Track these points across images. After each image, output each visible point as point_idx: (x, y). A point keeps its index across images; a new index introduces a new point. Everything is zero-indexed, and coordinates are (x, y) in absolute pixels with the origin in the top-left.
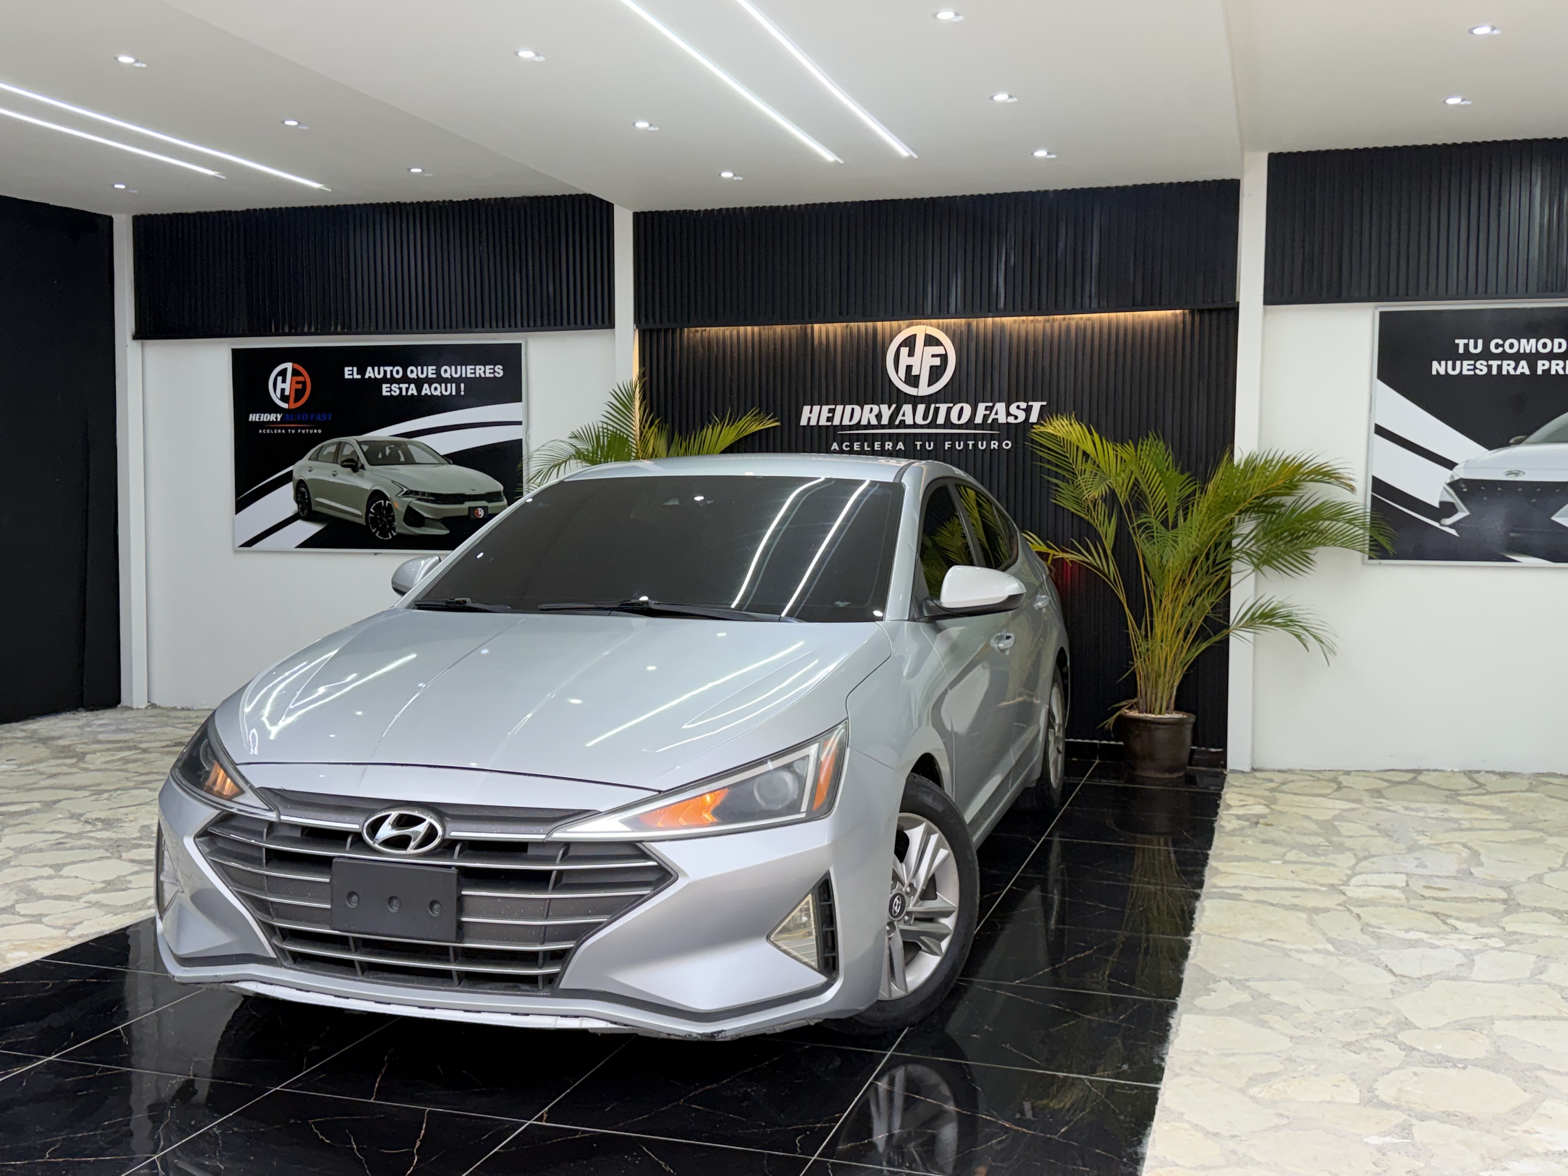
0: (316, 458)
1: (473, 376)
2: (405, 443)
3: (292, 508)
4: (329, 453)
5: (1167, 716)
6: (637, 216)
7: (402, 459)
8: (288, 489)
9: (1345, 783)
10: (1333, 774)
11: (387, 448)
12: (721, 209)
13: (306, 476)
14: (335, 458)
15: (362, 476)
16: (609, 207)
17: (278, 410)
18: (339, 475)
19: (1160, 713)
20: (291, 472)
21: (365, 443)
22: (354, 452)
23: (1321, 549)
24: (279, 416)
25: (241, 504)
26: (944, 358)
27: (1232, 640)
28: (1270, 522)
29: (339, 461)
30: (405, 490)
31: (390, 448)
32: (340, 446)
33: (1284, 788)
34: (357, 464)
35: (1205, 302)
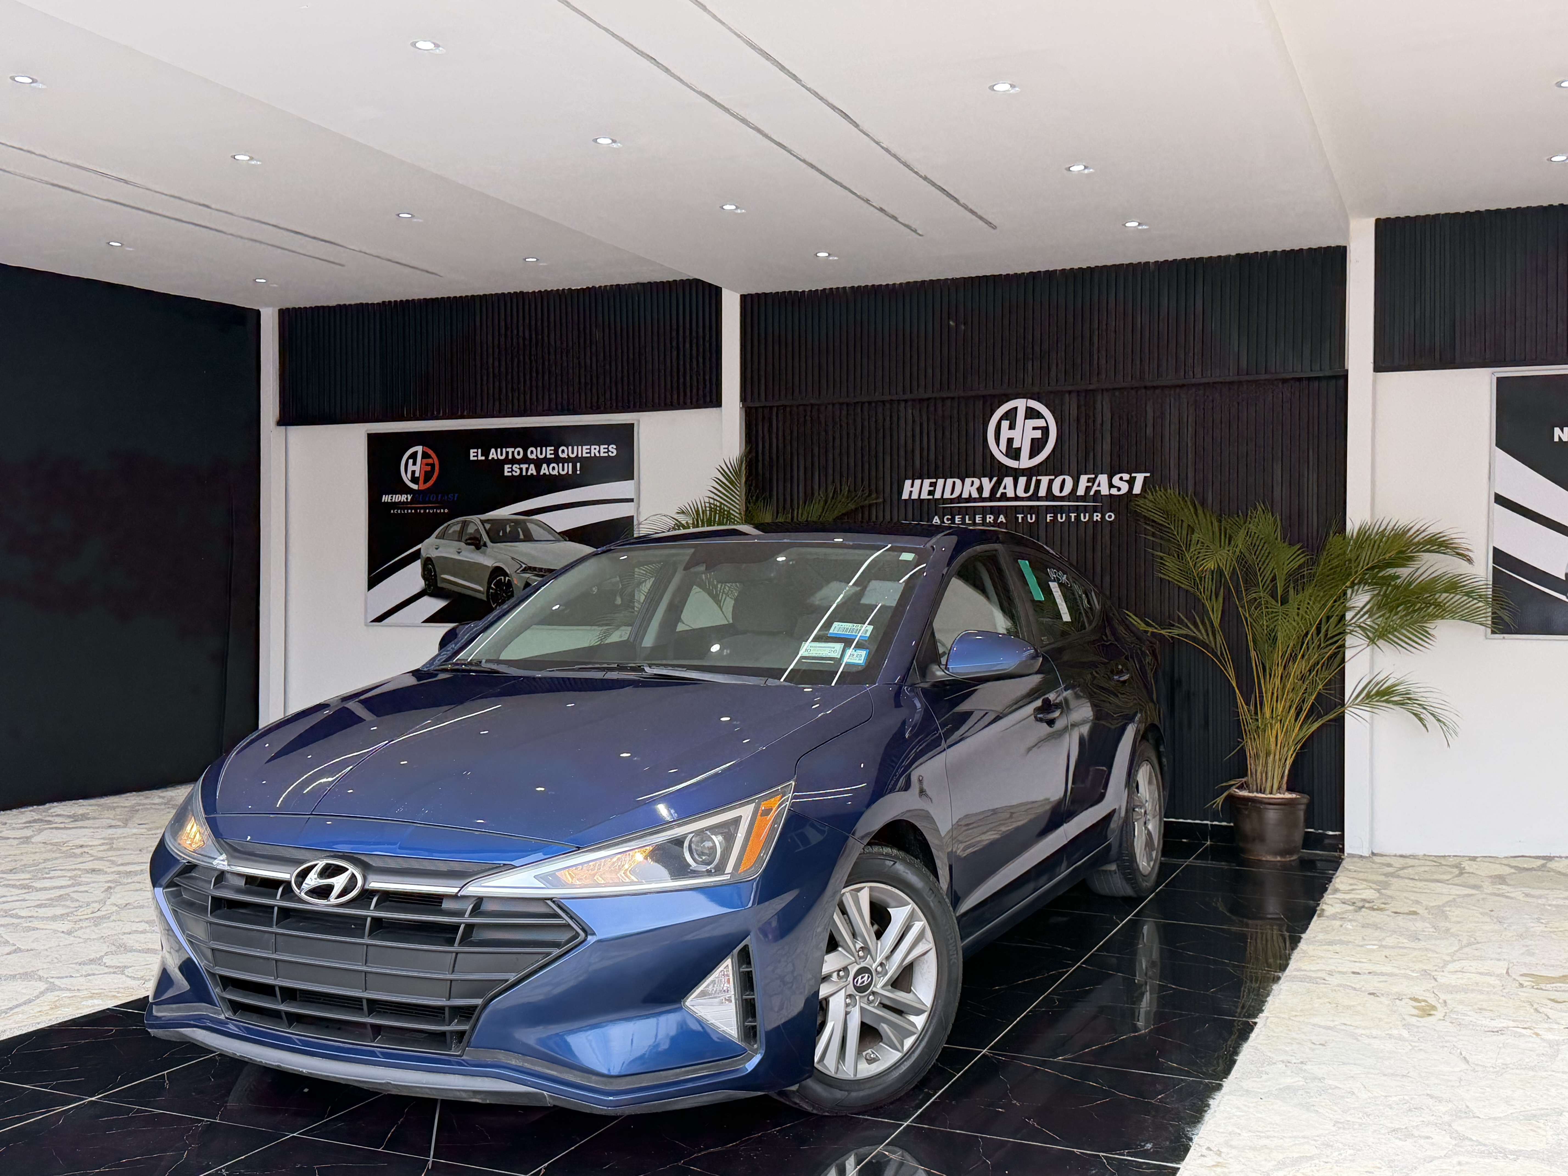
0: (441, 536)
1: (589, 455)
2: (524, 521)
3: (419, 584)
4: (454, 532)
5: (1279, 796)
6: (743, 298)
7: (522, 537)
8: (416, 567)
9: (1468, 869)
10: (1458, 860)
11: (508, 526)
12: (825, 289)
13: (433, 554)
14: (460, 536)
15: (484, 553)
16: (718, 291)
17: (409, 491)
18: (463, 553)
19: (1271, 793)
20: (420, 549)
21: (488, 521)
22: (477, 530)
23: (1439, 622)
24: (410, 497)
25: (373, 582)
26: (1045, 430)
27: (1346, 716)
28: (1385, 595)
29: (463, 540)
30: (524, 566)
31: (510, 527)
32: (465, 524)
33: (1401, 873)
34: (480, 541)
35: (1313, 370)
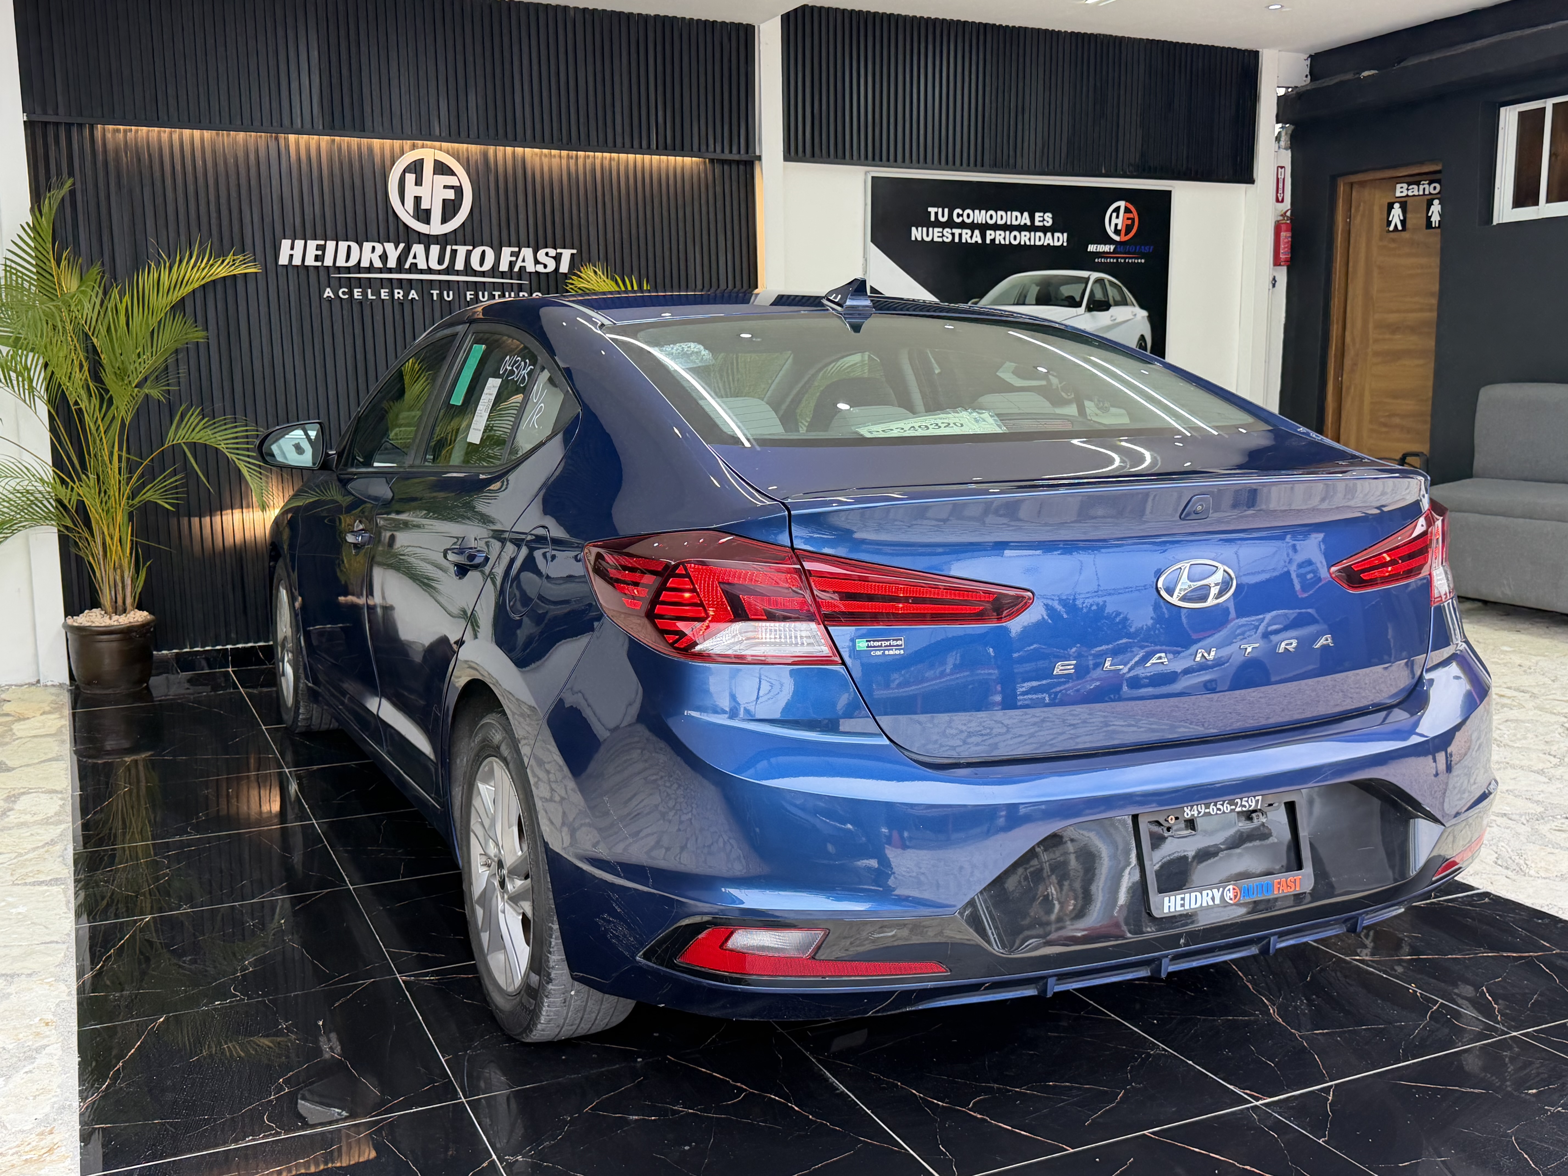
26: (459, 190)
35: (731, 152)
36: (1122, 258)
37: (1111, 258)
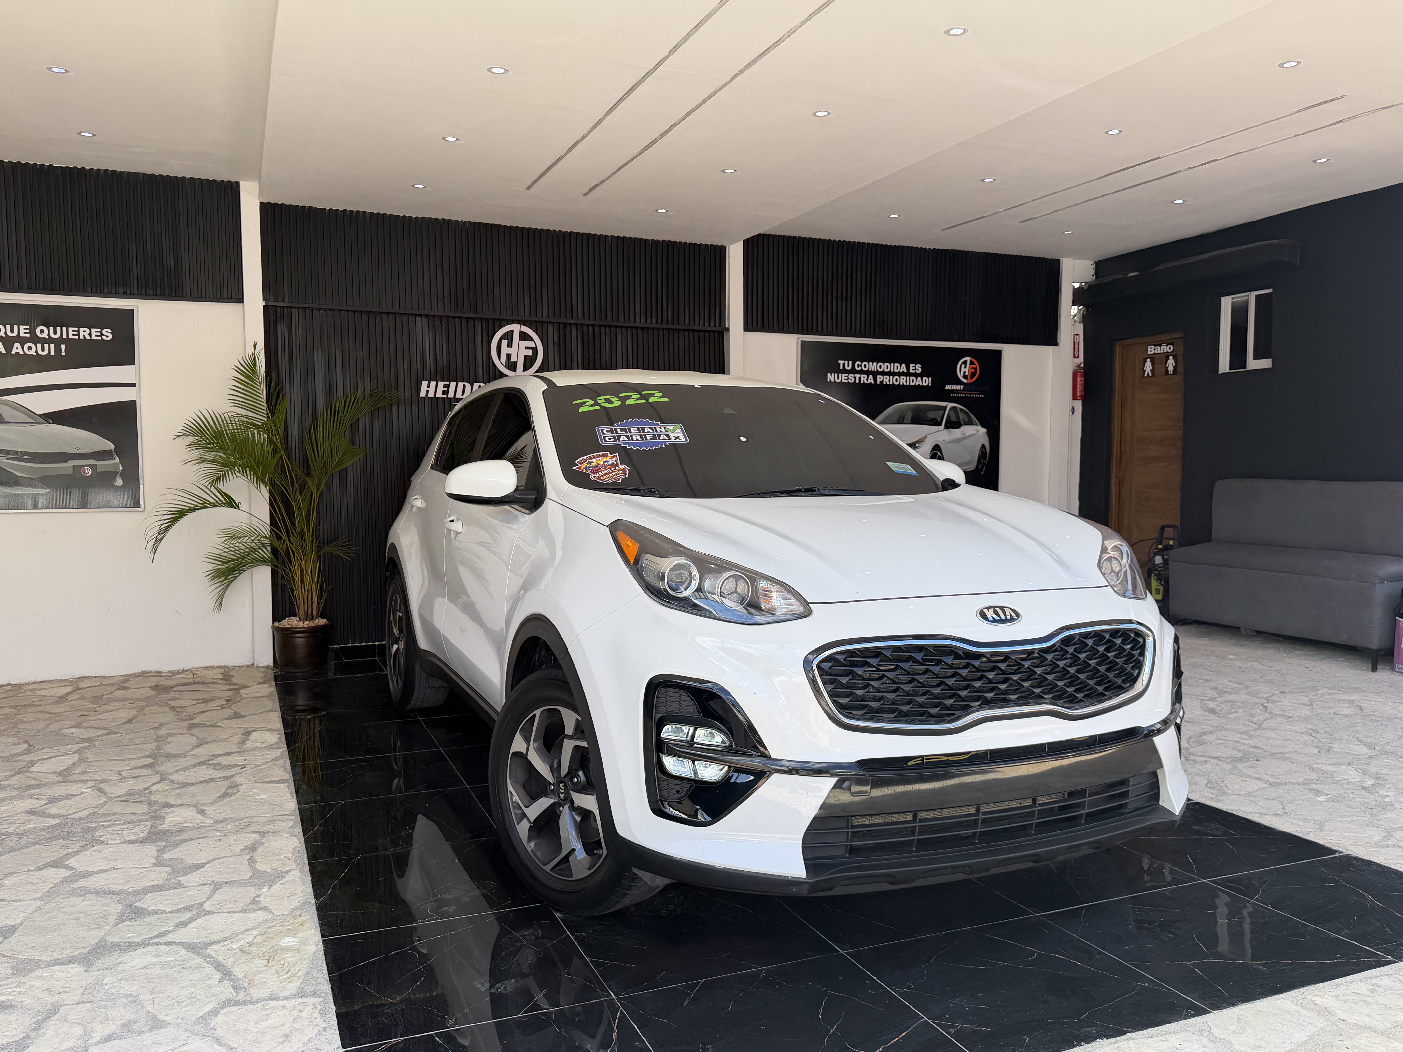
1: (76, 337)
6: (263, 205)
26: (535, 350)
35: (709, 326)
36: (968, 394)
37: (961, 393)
